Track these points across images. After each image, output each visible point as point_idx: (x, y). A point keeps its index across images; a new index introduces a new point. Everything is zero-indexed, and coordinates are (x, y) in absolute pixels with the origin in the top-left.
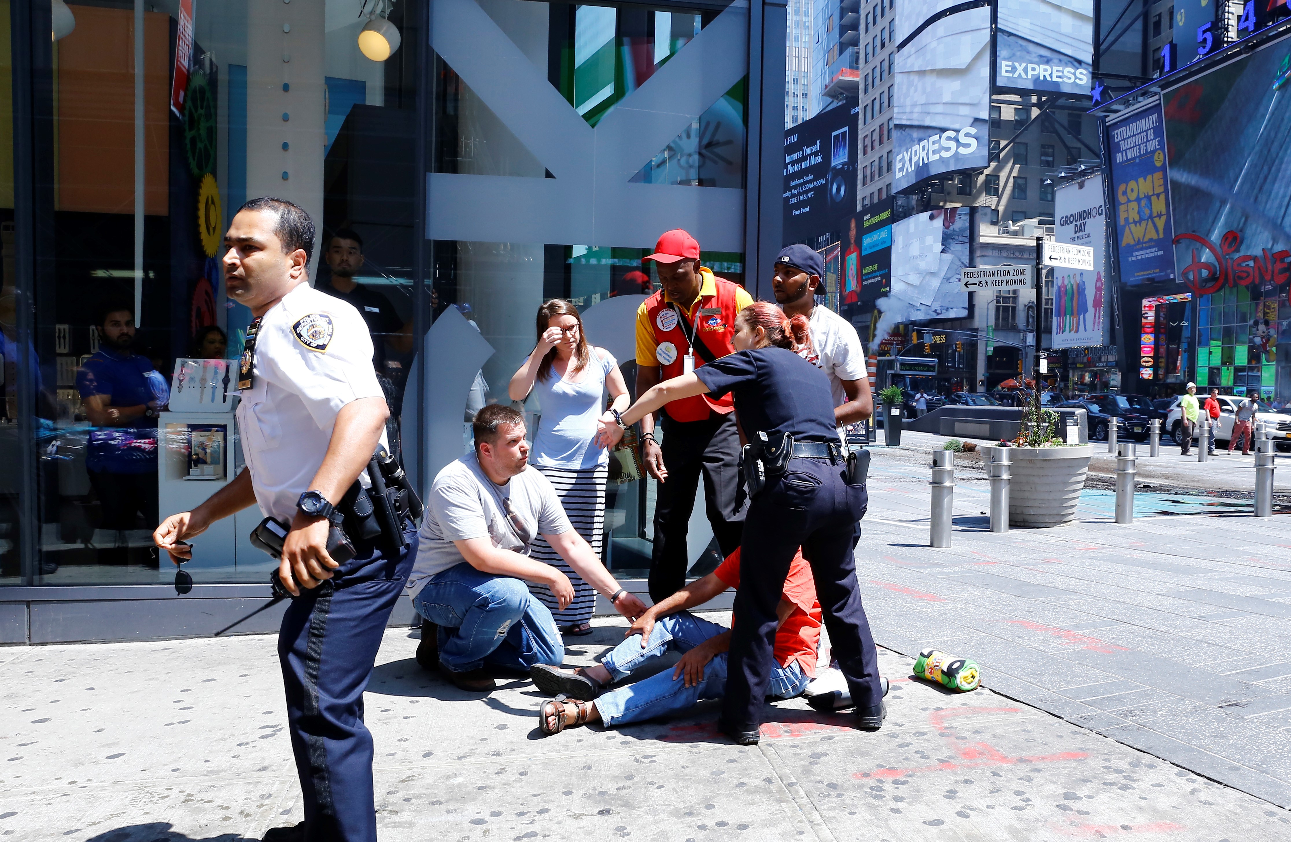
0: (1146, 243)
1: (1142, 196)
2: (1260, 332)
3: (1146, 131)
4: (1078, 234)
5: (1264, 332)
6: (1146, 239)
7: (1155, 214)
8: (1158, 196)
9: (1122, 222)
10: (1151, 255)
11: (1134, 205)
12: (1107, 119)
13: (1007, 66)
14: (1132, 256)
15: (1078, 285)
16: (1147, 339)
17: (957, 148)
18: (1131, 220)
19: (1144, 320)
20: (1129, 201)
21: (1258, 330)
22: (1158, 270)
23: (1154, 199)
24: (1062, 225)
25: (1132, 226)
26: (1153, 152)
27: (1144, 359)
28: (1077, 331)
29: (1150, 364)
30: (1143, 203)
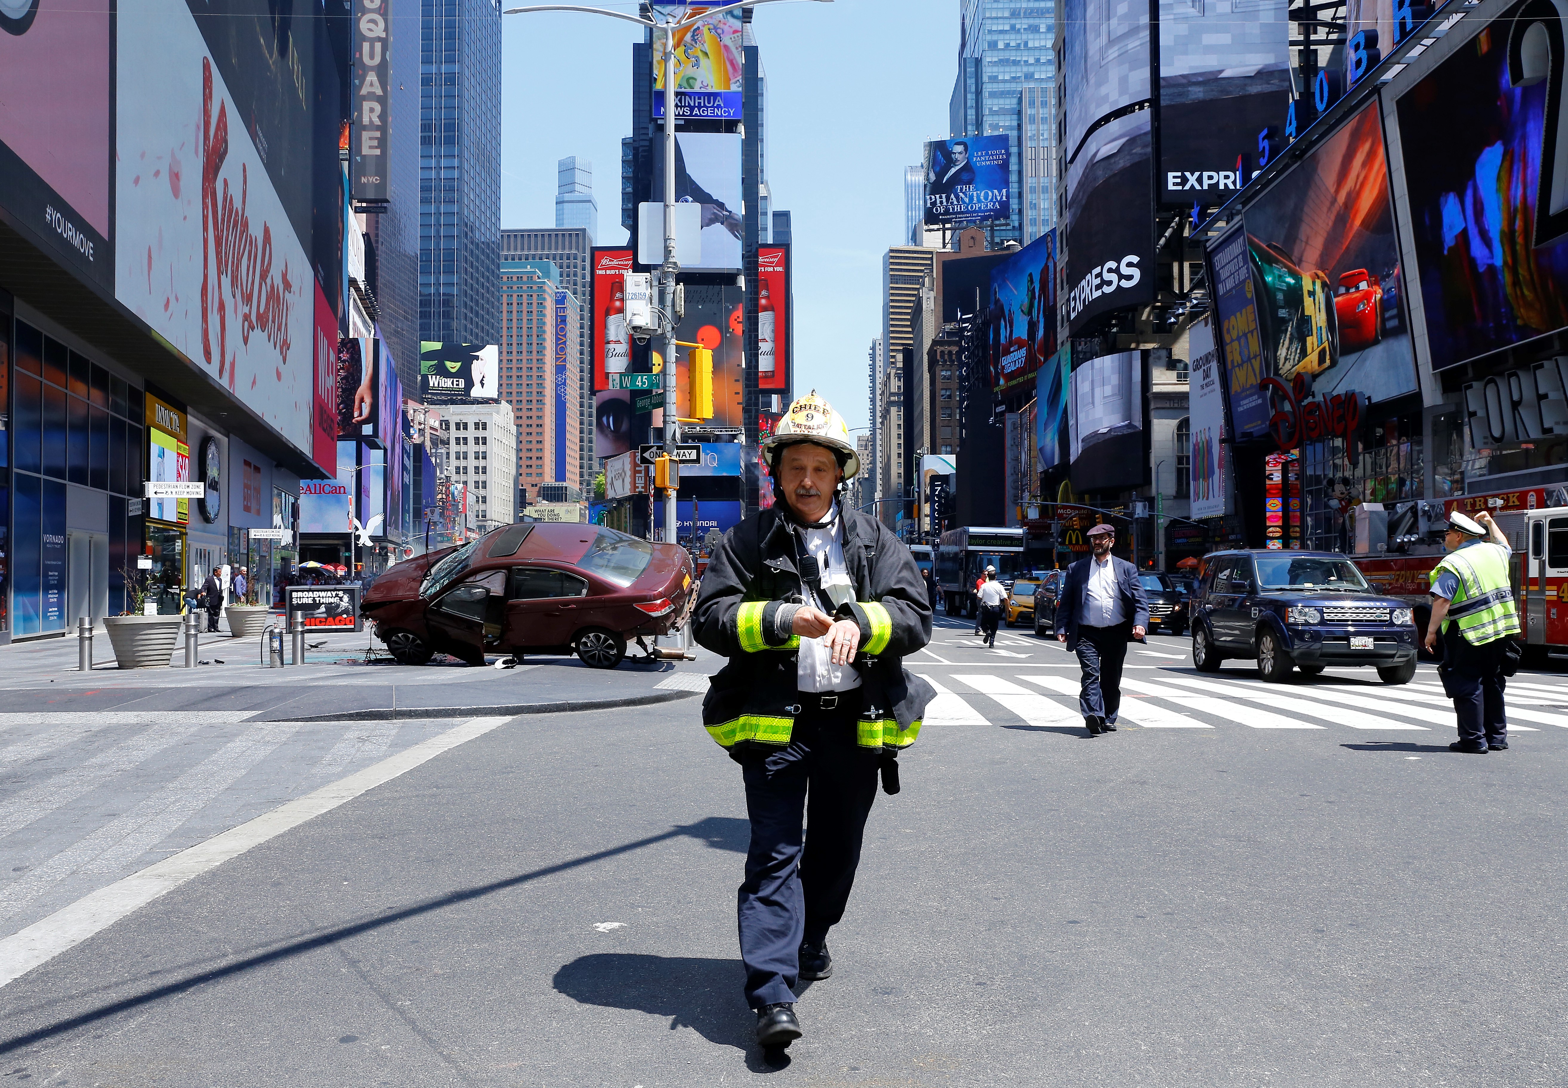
0: (1248, 389)
1: (1241, 334)
2: (1337, 493)
3: (1237, 257)
4: (1206, 381)
5: (1342, 493)
6: (1248, 386)
7: (1252, 356)
8: (1252, 332)
9: (1229, 366)
10: (1254, 404)
11: (1236, 343)
12: (1208, 244)
13: (1174, 177)
14: (1240, 406)
15: (1207, 442)
16: (1274, 506)
17: (1119, 281)
18: (1236, 364)
19: (1268, 482)
20: (1232, 340)
21: (1333, 490)
22: (1259, 422)
23: (1249, 335)
24: (1194, 370)
25: (1237, 369)
26: (1244, 281)
27: (1271, 529)
28: (1207, 499)
29: (1278, 535)
30: (1243, 341)
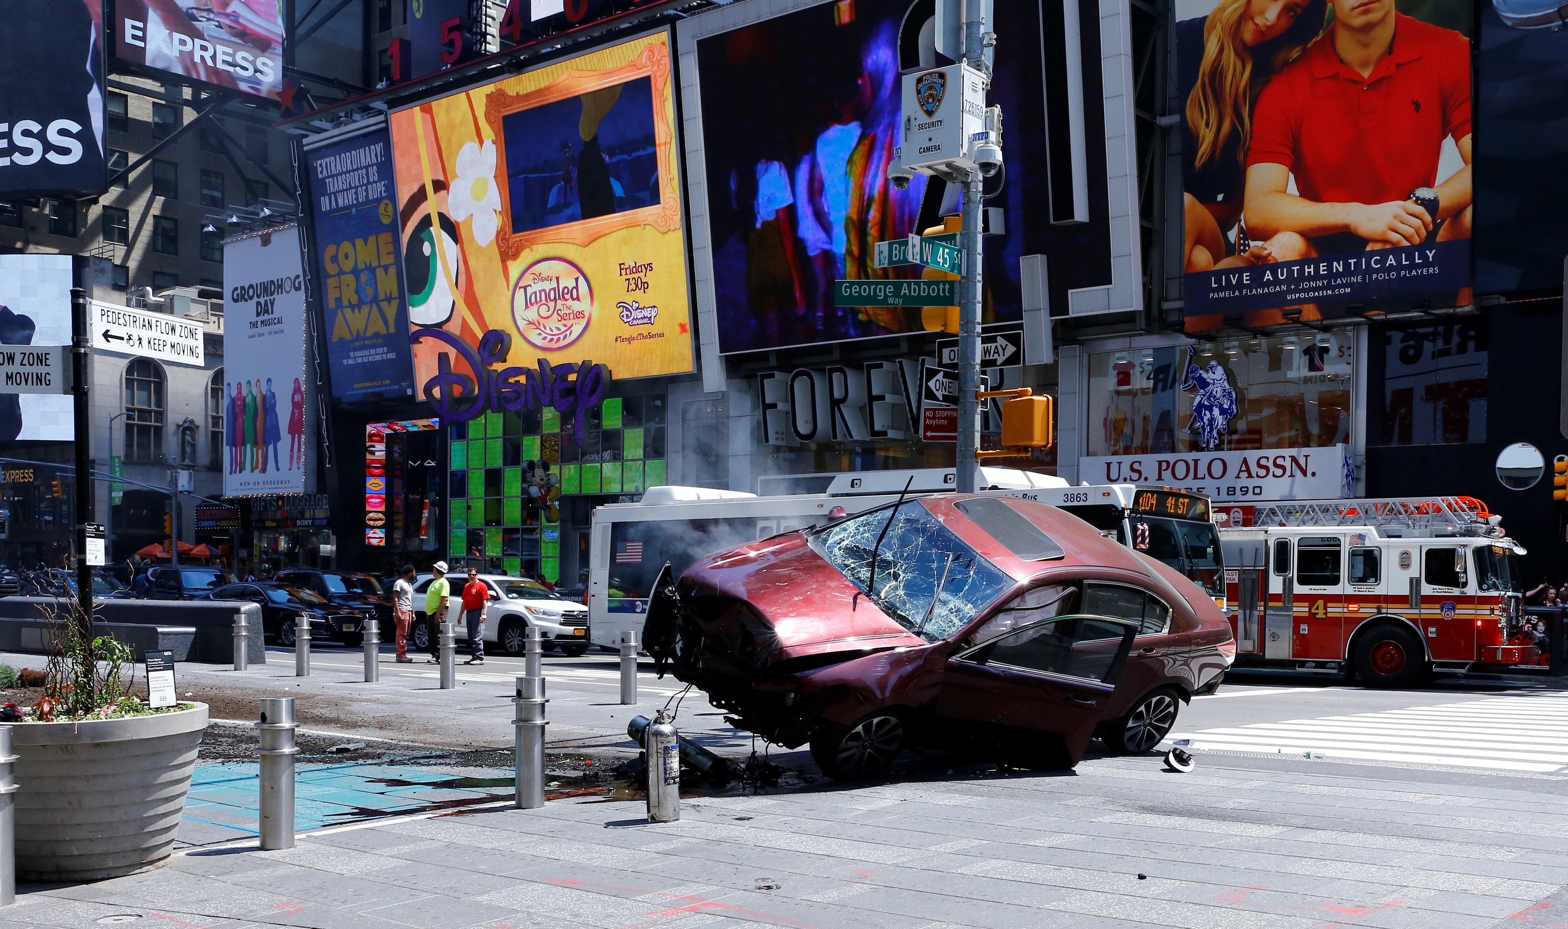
0: (368, 338)
1: (361, 266)
2: (537, 479)
3: (366, 168)
4: (262, 318)
6: (369, 334)
7: (382, 296)
8: (386, 268)
9: (332, 304)
10: (378, 358)
11: (350, 279)
12: (305, 141)
13: (134, 27)
14: (349, 357)
15: (264, 398)
16: (375, 485)
17: (46, 151)
18: (346, 303)
19: (369, 457)
20: (341, 273)
21: (533, 476)
22: (388, 382)
23: (380, 272)
24: (235, 301)
25: (348, 311)
26: (378, 201)
27: (371, 515)
28: (264, 470)
29: (380, 523)
30: (364, 277)
